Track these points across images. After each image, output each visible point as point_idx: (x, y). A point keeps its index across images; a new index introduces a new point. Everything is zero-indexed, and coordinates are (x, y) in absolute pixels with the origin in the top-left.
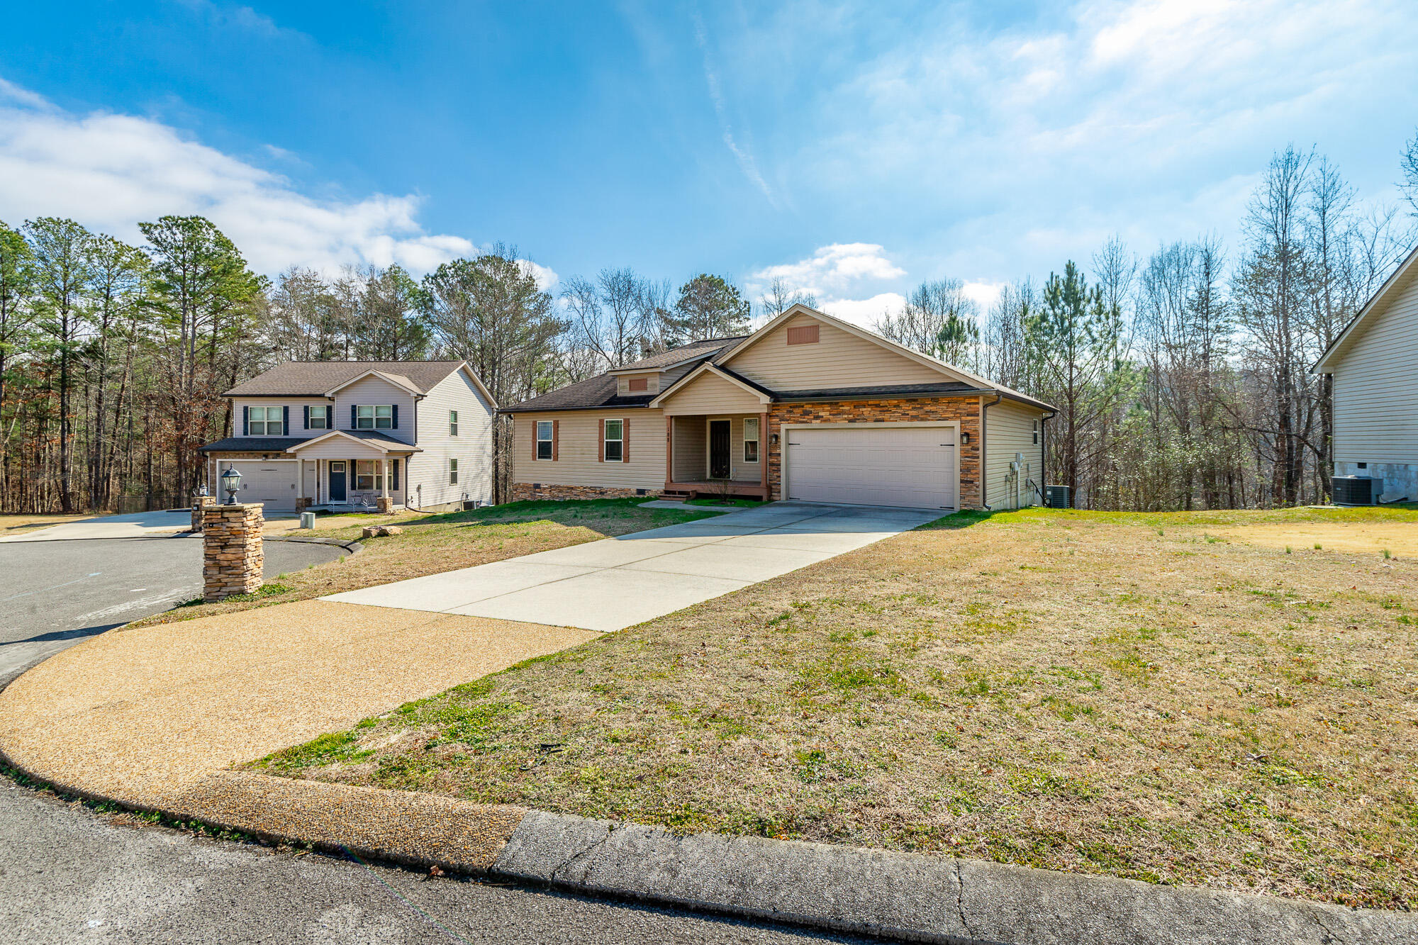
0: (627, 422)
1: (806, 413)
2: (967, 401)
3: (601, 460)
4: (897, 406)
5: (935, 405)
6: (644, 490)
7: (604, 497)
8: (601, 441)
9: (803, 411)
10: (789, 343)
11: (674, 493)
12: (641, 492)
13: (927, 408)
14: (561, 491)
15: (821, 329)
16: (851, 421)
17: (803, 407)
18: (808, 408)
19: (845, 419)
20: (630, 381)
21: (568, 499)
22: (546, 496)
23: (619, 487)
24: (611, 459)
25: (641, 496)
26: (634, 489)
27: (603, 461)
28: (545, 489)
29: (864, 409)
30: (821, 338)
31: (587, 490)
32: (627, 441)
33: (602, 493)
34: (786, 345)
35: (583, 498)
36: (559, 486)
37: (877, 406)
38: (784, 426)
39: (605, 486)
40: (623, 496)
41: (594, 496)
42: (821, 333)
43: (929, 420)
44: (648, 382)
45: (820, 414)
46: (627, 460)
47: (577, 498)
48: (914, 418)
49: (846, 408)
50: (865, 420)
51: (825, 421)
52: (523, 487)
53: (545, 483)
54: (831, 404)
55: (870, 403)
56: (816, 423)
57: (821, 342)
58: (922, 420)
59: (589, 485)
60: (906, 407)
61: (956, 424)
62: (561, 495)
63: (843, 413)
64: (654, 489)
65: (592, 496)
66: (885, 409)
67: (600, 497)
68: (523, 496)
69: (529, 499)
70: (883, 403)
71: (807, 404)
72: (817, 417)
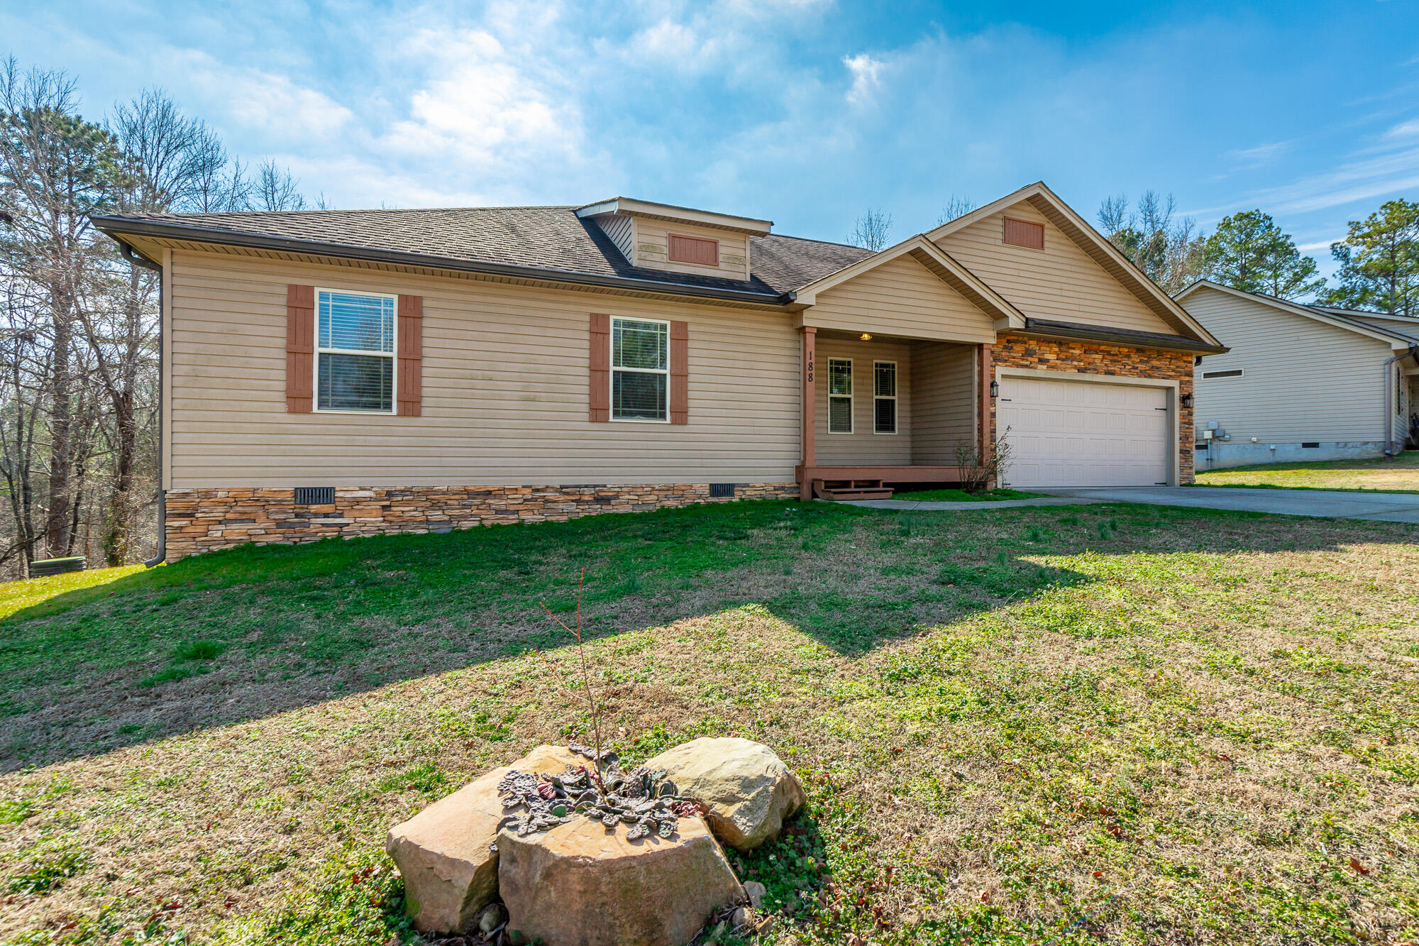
0: (681, 331)
1: (1028, 353)
2: (1185, 358)
3: (597, 413)
4: (1128, 356)
5: (1160, 360)
6: (733, 485)
7: (608, 509)
8: (597, 369)
9: (1027, 350)
10: (1005, 241)
11: (846, 484)
12: (716, 490)
13: (1155, 363)
14: (435, 505)
15: (1046, 232)
16: (1080, 370)
17: (1025, 343)
18: (1033, 345)
19: (1075, 367)
20: (673, 237)
21: (466, 525)
22: (368, 523)
23: (659, 482)
24: (625, 414)
25: (724, 500)
26: (701, 485)
27: (607, 421)
28: (357, 501)
29: (1097, 356)
30: (1046, 244)
31: (550, 495)
32: (681, 376)
33: (600, 500)
34: (1000, 243)
35: (529, 518)
36: (428, 492)
37: (1109, 353)
38: (1000, 370)
39: (612, 482)
40: (671, 503)
41: (573, 507)
42: (1046, 238)
43: (1155, 377)
44: (722, 250)
45: (1047, 356)
46: (681, 416)
47: (512, 519)
48: (1144, 374)
49: (1077, 352)
50: (1096, 371)
51: (1052, 367)
52: (228, 504)
53: (354, 483)
54: (1060, 344)
55: (1102, 348)
56: (1041, 371)
57: (1046, 251)
58: (1150, 376)
59: (557, 482)
60: (1135, 358)
61: (1175, 384)
62: (437, 515)
63: (1073, 358)
64: (758, 481)
65: (565, 511)
66: (1115, 358)
67: (596, 510)
68: (237, 532)
69: (271, 539)
70: (1115, 350)
71: (1031, 338)
72: (1041, 361)
